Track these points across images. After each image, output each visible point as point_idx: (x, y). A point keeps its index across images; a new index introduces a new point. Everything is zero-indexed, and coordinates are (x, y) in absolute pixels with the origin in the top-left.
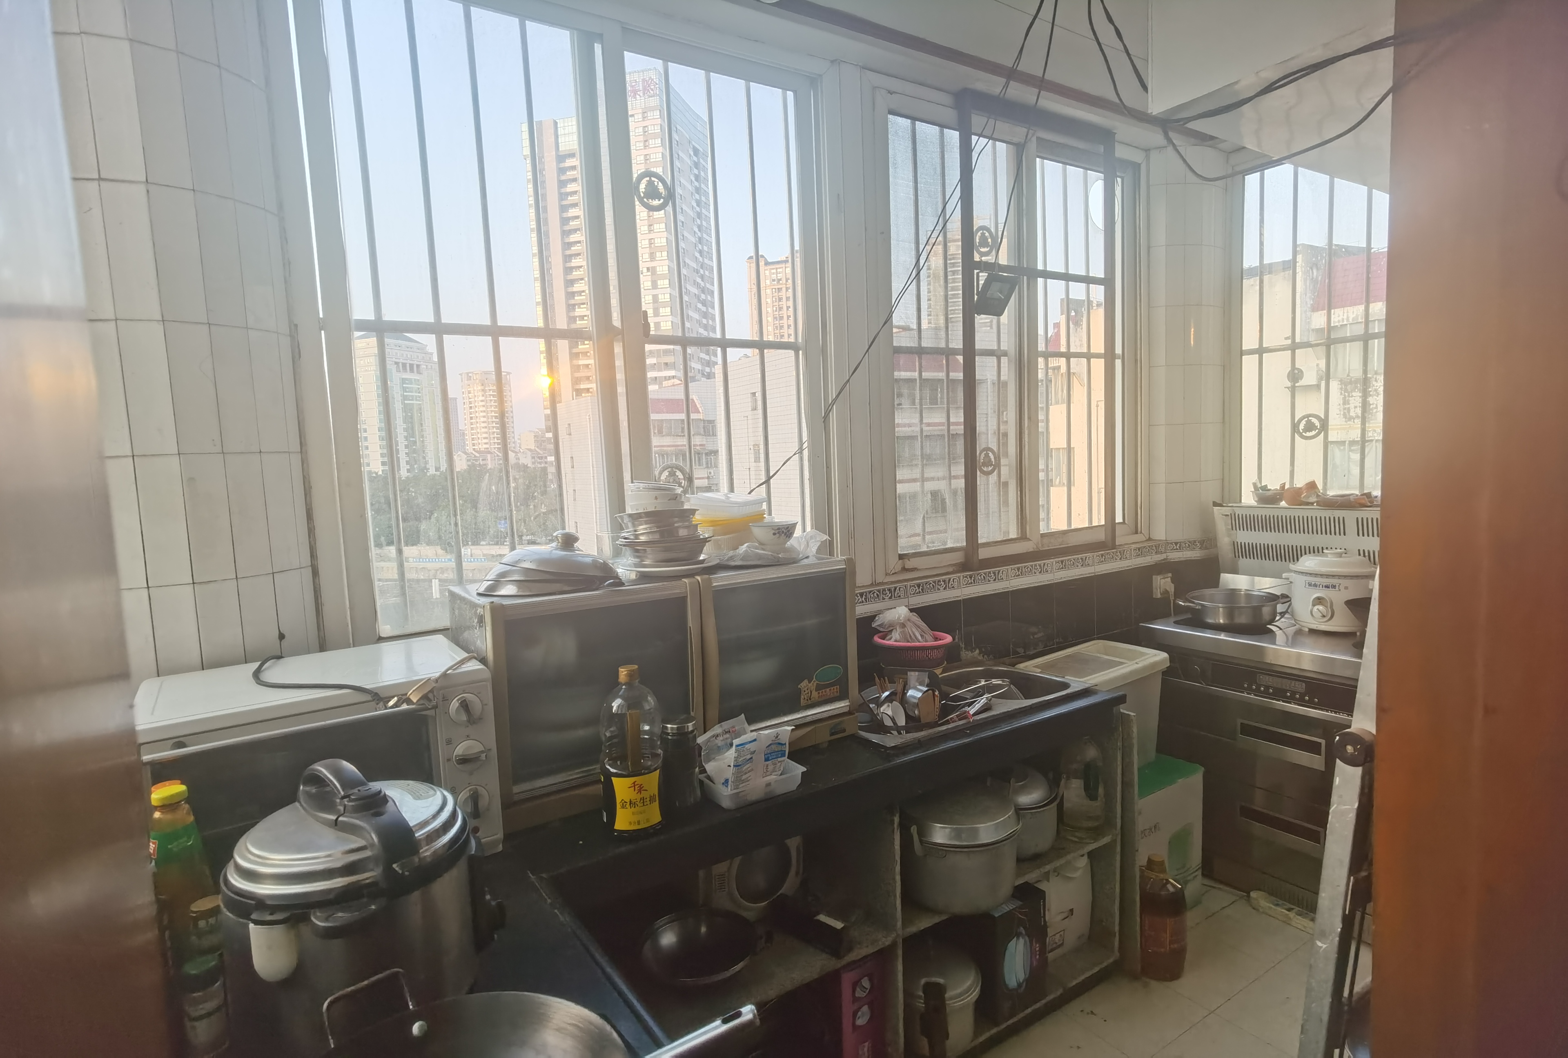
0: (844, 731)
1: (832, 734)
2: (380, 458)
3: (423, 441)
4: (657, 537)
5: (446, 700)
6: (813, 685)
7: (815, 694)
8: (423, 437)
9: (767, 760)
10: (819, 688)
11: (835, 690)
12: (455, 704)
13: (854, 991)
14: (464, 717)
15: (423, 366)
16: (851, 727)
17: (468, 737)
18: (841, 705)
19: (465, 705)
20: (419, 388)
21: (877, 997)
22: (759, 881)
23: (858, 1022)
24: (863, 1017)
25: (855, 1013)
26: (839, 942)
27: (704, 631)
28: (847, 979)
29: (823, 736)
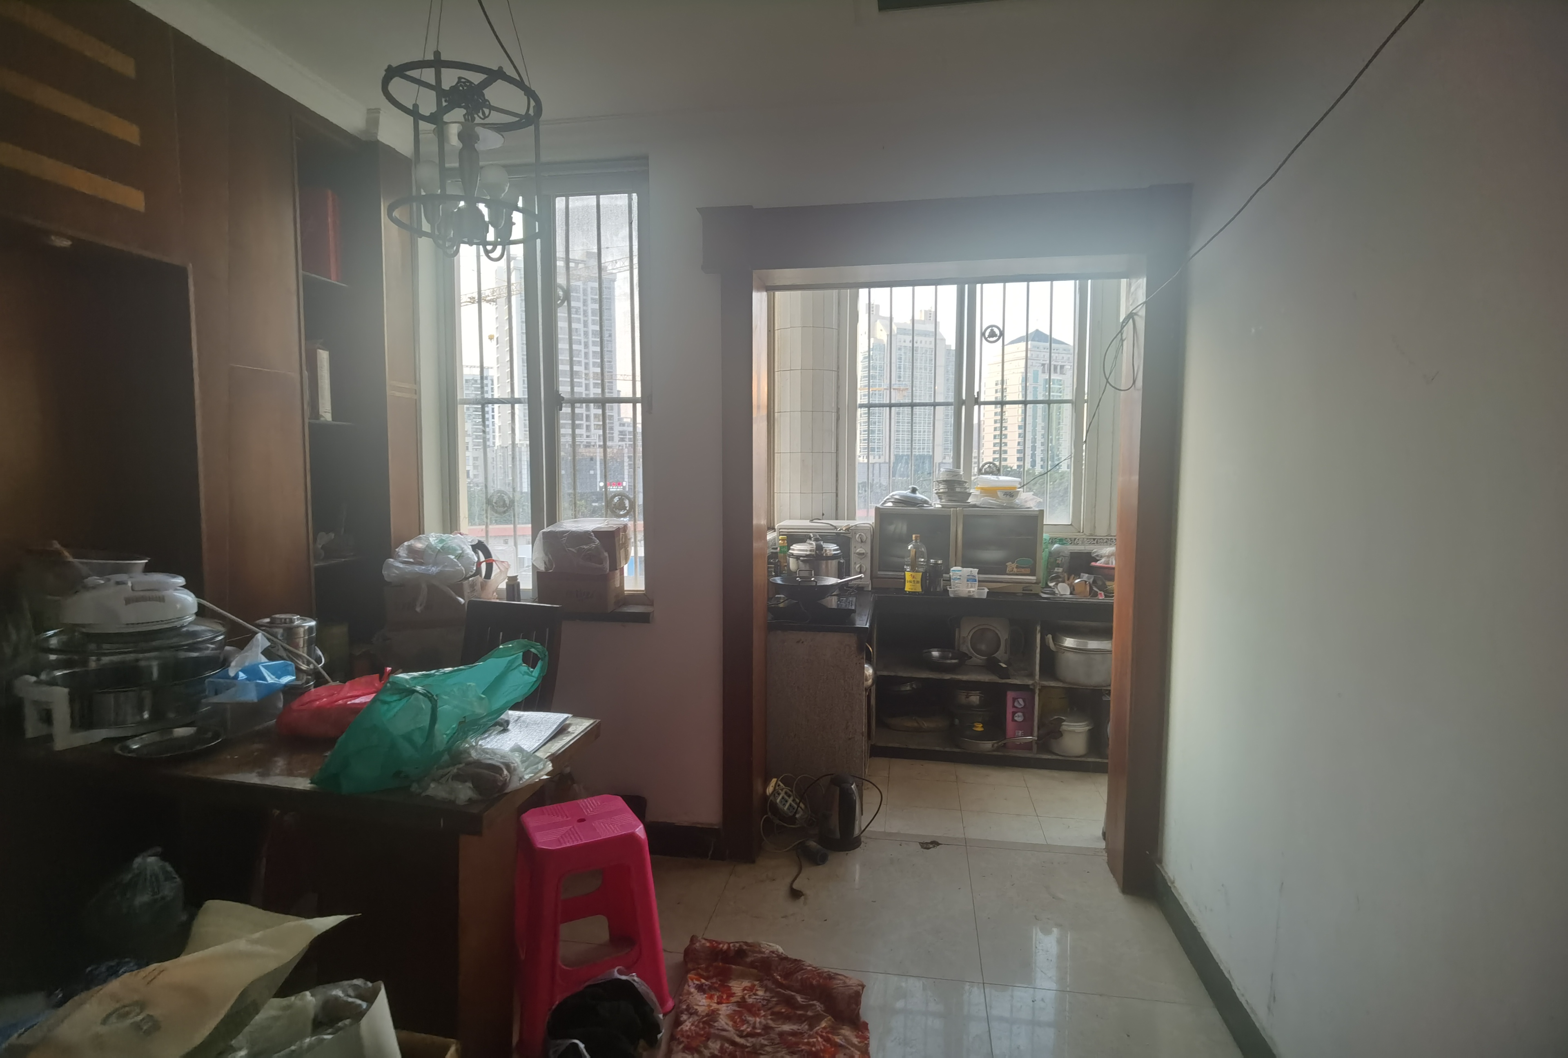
0: (1031, 590)
1: (1023, 590)
2: (1016, 454)
3: (1058, 439)
4: (947, 490)
5: (856, 533)
6: (1014, 565)
7: (1015, 570)
8: (1059, 434)
9: (968, 581)
10: (1017, 567)
11: (1028, 571)
12: (857, 536)
13: (1014, 703)
14: (860, 540)
15: (1067, 367)
16: (1036, 589)
17: (861, 547)
18: (1032, 578)
19: (861, 537)
20: (1060, 388)
21: (1028, 711)
22: (983, 647)
23: (1016, 718)
24: (1019, 717)
25: (1014, 713)
26: (1004, 673)
27: (957, 530)
28: (1010, 695)
29: (1019, 589)
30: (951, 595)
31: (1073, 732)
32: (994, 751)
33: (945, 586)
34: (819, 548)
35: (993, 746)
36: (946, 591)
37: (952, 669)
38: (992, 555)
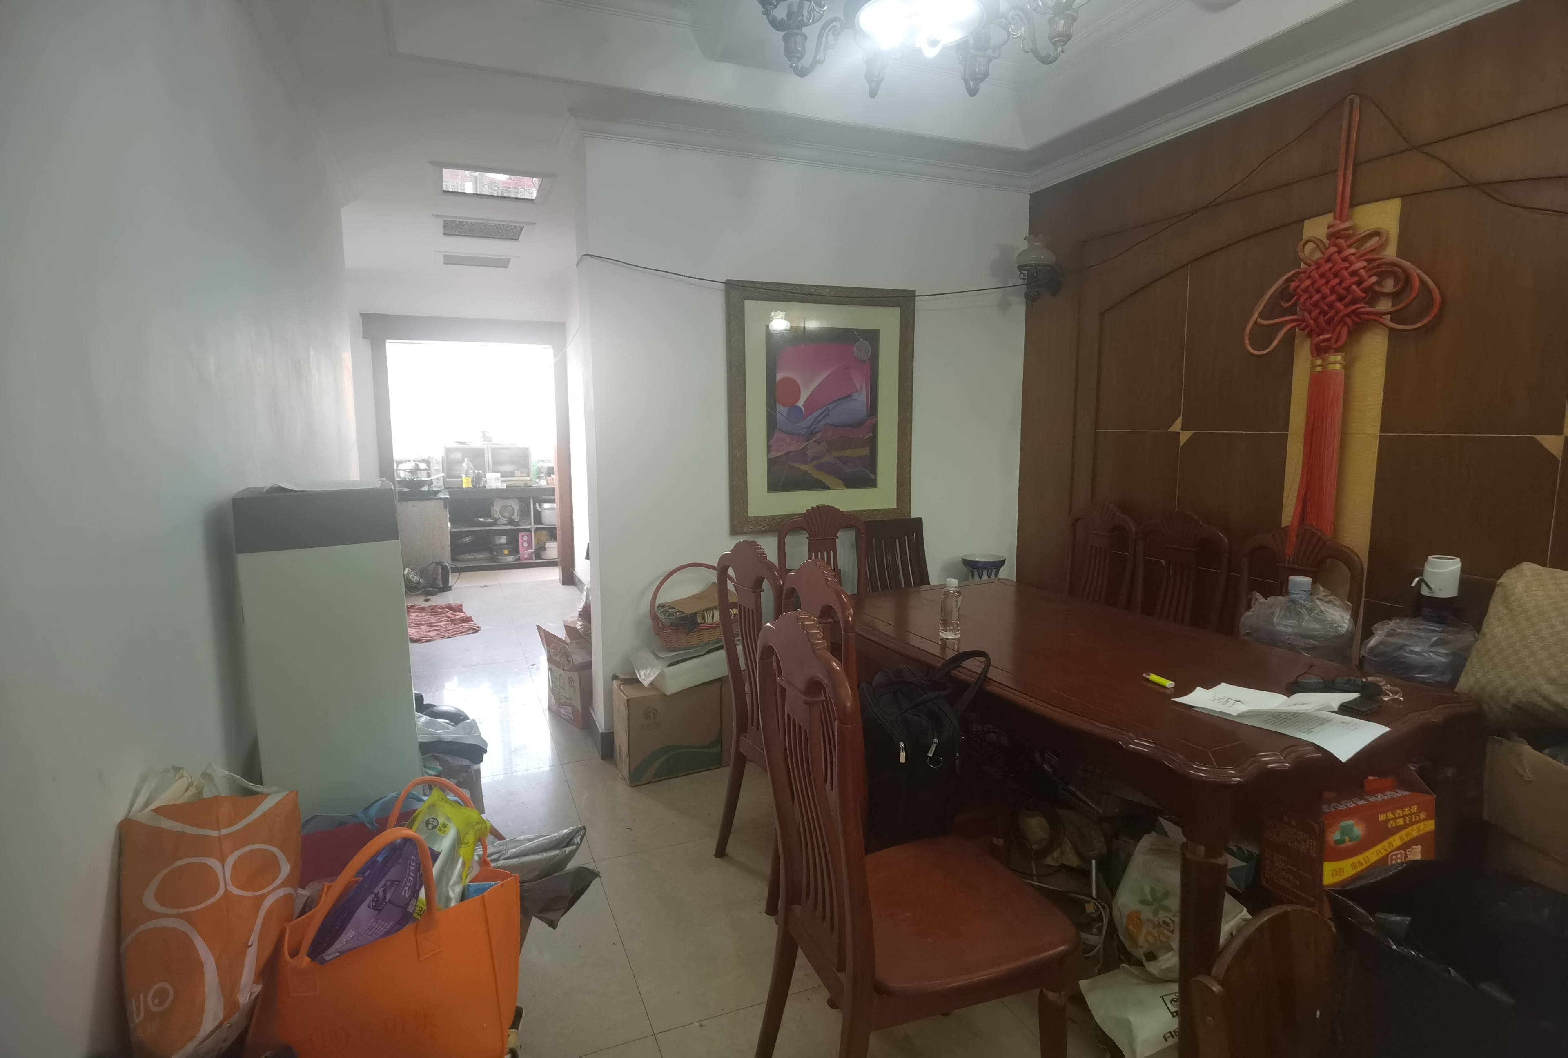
0: (528, 484)
1: (524, 484)
4: (482, 439)
6: (519, 473)
7: (519, 475)
9: (496, 481)
11: (526, 475)
13: (522, 538)
16: (530, 483)
17: (437, 466)
18: (528, 478)
21: (529, 542)
22: (506, 514)
23: (524, 545)
24: (525, 545)
25: (523, 543)
26: (517, 524)
27: (488, 456)
28: (520, 534)
29: (522, 484)
30: (488, 488)
31: (552, 547)
32: (514, 561)
33: (484, 484)
34: (417, 465)
35: (513, 559)
36: (485, 487)
37: (490, 525)
38: (508, 468)
